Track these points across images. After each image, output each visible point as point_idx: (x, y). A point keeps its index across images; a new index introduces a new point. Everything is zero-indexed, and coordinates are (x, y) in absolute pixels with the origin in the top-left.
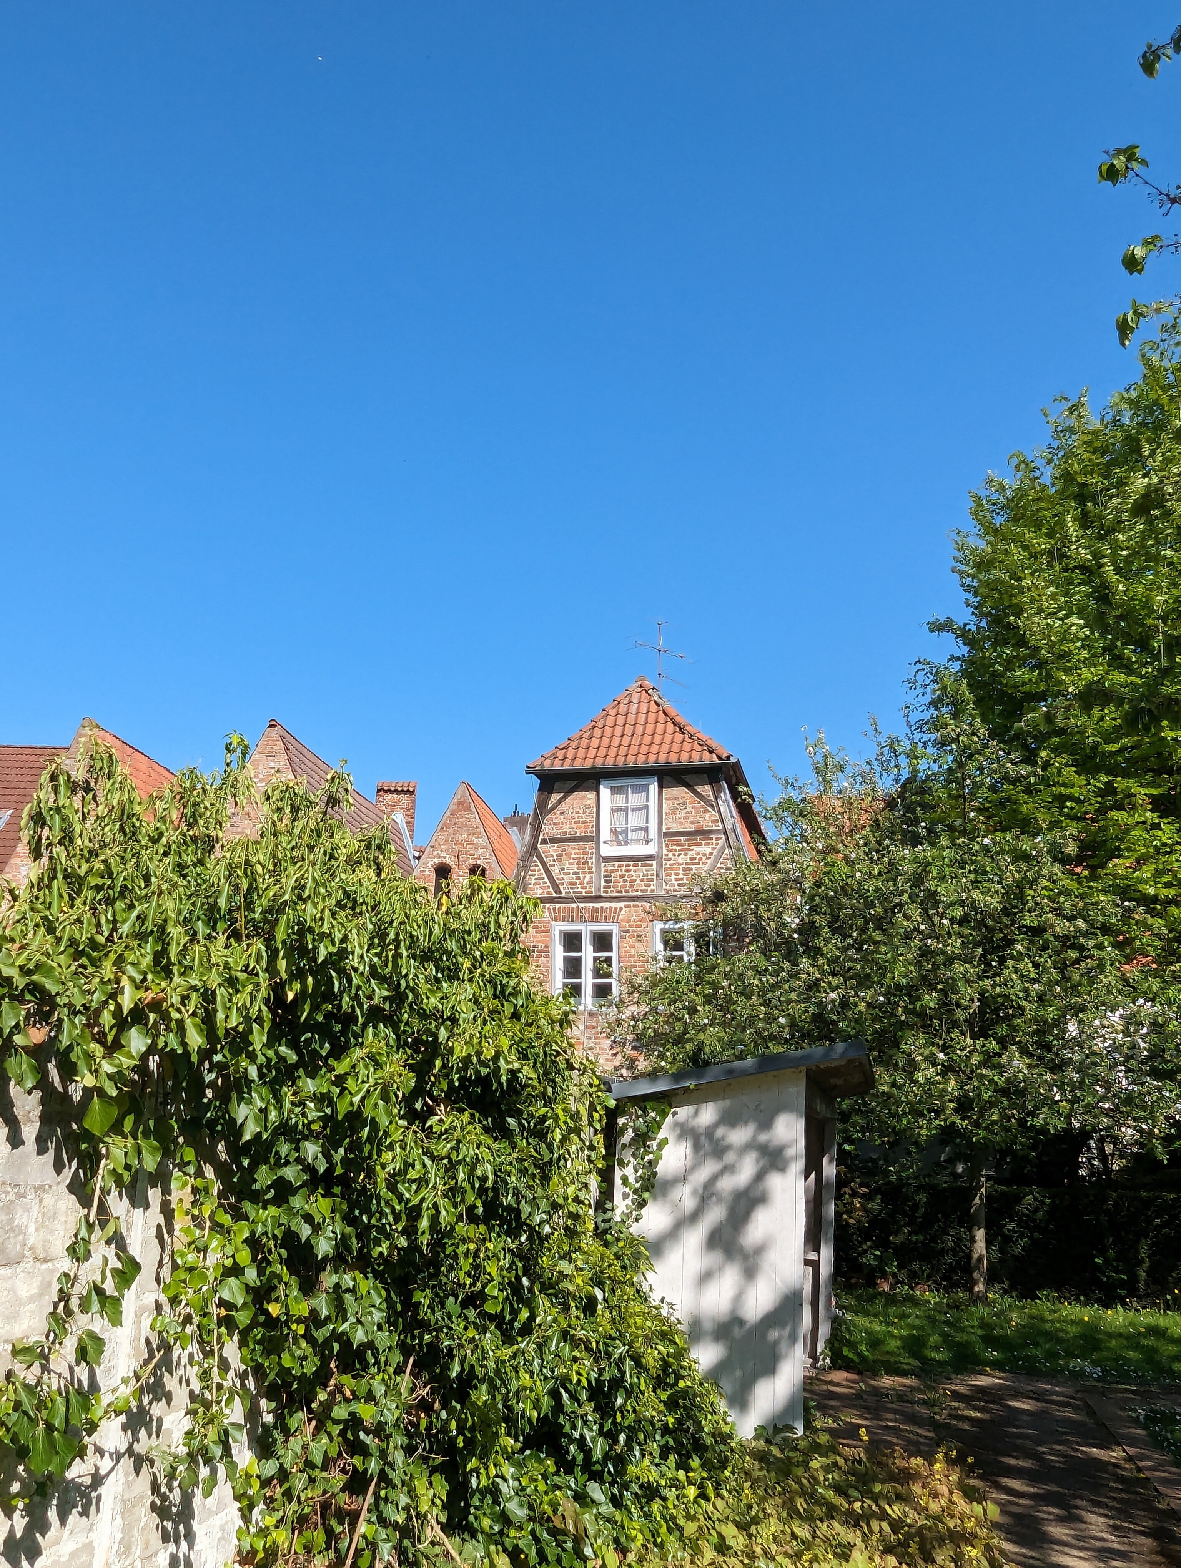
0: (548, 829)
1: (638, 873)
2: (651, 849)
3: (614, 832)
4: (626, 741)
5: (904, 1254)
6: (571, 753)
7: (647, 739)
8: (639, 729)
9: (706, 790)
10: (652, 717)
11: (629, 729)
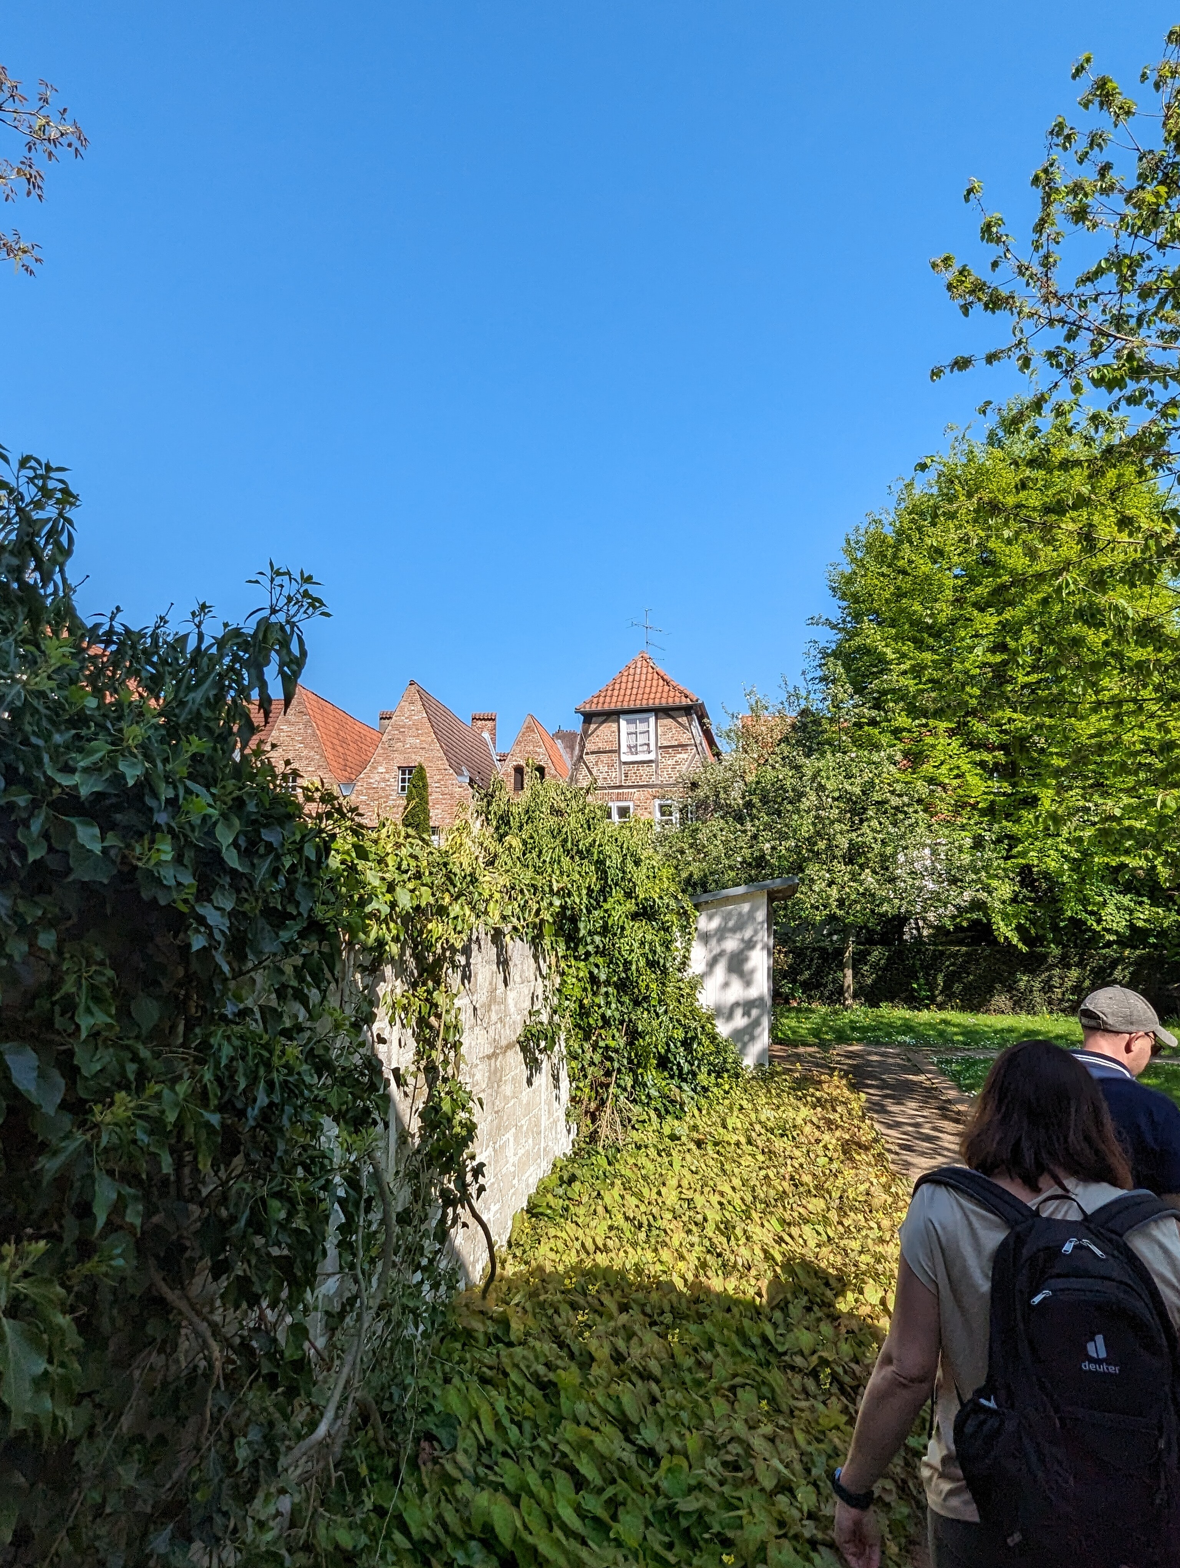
0: (589, 747)
1: (644, 770)
2: (652, 756)
3: (629, 747)
4: (635, 691)
5: (807, 986)
6: (601, 699)
7: (647, 690)
8: (642, 684)
9: (684, 720)
10: (650, 676)
11: (636, 684)
